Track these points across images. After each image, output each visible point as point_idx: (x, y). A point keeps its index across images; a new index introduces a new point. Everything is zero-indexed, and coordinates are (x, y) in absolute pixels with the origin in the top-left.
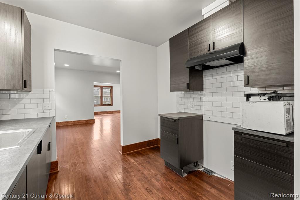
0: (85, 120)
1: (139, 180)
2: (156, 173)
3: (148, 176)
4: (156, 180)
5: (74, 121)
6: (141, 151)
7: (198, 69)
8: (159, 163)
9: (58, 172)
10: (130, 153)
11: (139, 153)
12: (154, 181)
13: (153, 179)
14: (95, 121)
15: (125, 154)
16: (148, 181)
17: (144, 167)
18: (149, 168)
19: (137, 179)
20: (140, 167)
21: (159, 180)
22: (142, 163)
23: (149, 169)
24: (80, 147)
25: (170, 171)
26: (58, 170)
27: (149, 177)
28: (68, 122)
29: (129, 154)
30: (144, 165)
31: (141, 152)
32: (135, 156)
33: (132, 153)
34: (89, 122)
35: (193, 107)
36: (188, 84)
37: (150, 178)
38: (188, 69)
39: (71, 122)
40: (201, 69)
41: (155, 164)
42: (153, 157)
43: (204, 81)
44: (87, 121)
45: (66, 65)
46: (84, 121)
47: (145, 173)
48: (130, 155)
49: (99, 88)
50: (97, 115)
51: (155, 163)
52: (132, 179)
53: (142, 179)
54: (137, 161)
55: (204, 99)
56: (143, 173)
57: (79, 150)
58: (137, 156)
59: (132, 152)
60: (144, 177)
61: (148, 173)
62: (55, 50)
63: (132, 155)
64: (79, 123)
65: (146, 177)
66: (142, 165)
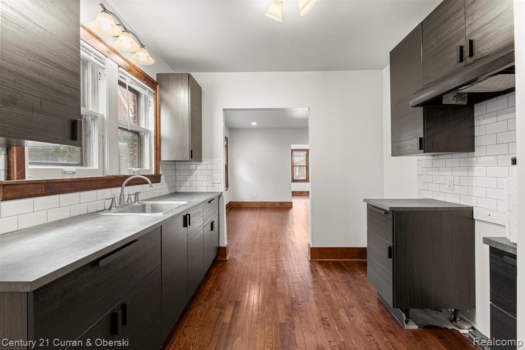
0: (279, 202)
1: (317, 303)
2: (353, 303)
3: (335, 303)
4: (347, 314)
5: (265, 202)
6: (345, 262)
7: (454, 102)
8: (367, 290)
9: (227, 260)
10: (324, 262)
11: (339, 266)
12: (342, 313)
13: (342, 309)
14: (293, 205)
15: (315, 261)
16: (333, 310)
17: (337, 288)
18: (344, 291)
19: (316, 301)
20: (329, 286)
21: (353, 316)
22: (337, 281)
23: (342, 294)
24: (260, 237)
25: (383, 309)
26: (226, 258)
27: (337, 305)
28: (257, 203)
29: (321, 263)
30: (338, 285)
31: (343, 264)
32: (331, 267)
33: (327, 263)
34: (285, 206)
35: (452, 188)
36: (421, 139)
37: (338, 307)
38: (422, 108)
39: (261, 202)
40: (465, 103)
41: (359, 288)
42: (363, 277)
43: (475, 128)
44: (281, 203)
45: (254, 124)
46: (278, 204)
47: (333, 296)
48: (323, 264)
49: (304, 152)
50: (302, 195)
51: (361, 288)
52: (307, 298)
53: (323, 304)
54: (329, 276)
55: (478, 171)
56: (330, 296)
57: (258, 240)
58: (334, 269)
59: (327, 261)
60: (328, 302)
61: (339, 299)
62: (224, 110)
63: (326, 265)
64: (270, 205)
65: (330, 303)
66: (334, 284)
